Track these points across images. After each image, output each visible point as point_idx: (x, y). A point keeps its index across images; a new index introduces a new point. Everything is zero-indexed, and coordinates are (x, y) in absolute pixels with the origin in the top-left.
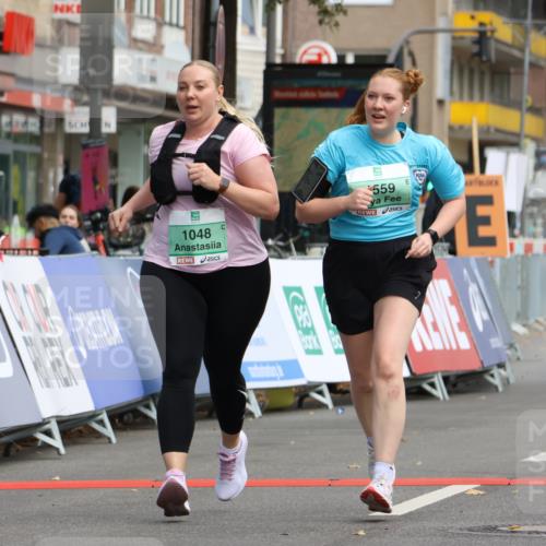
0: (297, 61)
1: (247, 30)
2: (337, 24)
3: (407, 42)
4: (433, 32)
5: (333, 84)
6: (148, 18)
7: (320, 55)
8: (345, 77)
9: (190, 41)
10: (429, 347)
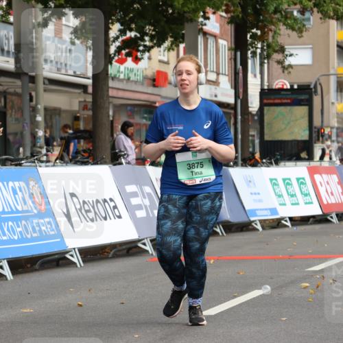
0: (274, 87)
1: (253, 76)
2: (290, 72)
3: (318, 79)
4: (329, 75)
5: (288, 97)
6: (213, 71)
7: (283, 85)
8: (292, 94)
9: (230, 81)
10: (330, 202)
